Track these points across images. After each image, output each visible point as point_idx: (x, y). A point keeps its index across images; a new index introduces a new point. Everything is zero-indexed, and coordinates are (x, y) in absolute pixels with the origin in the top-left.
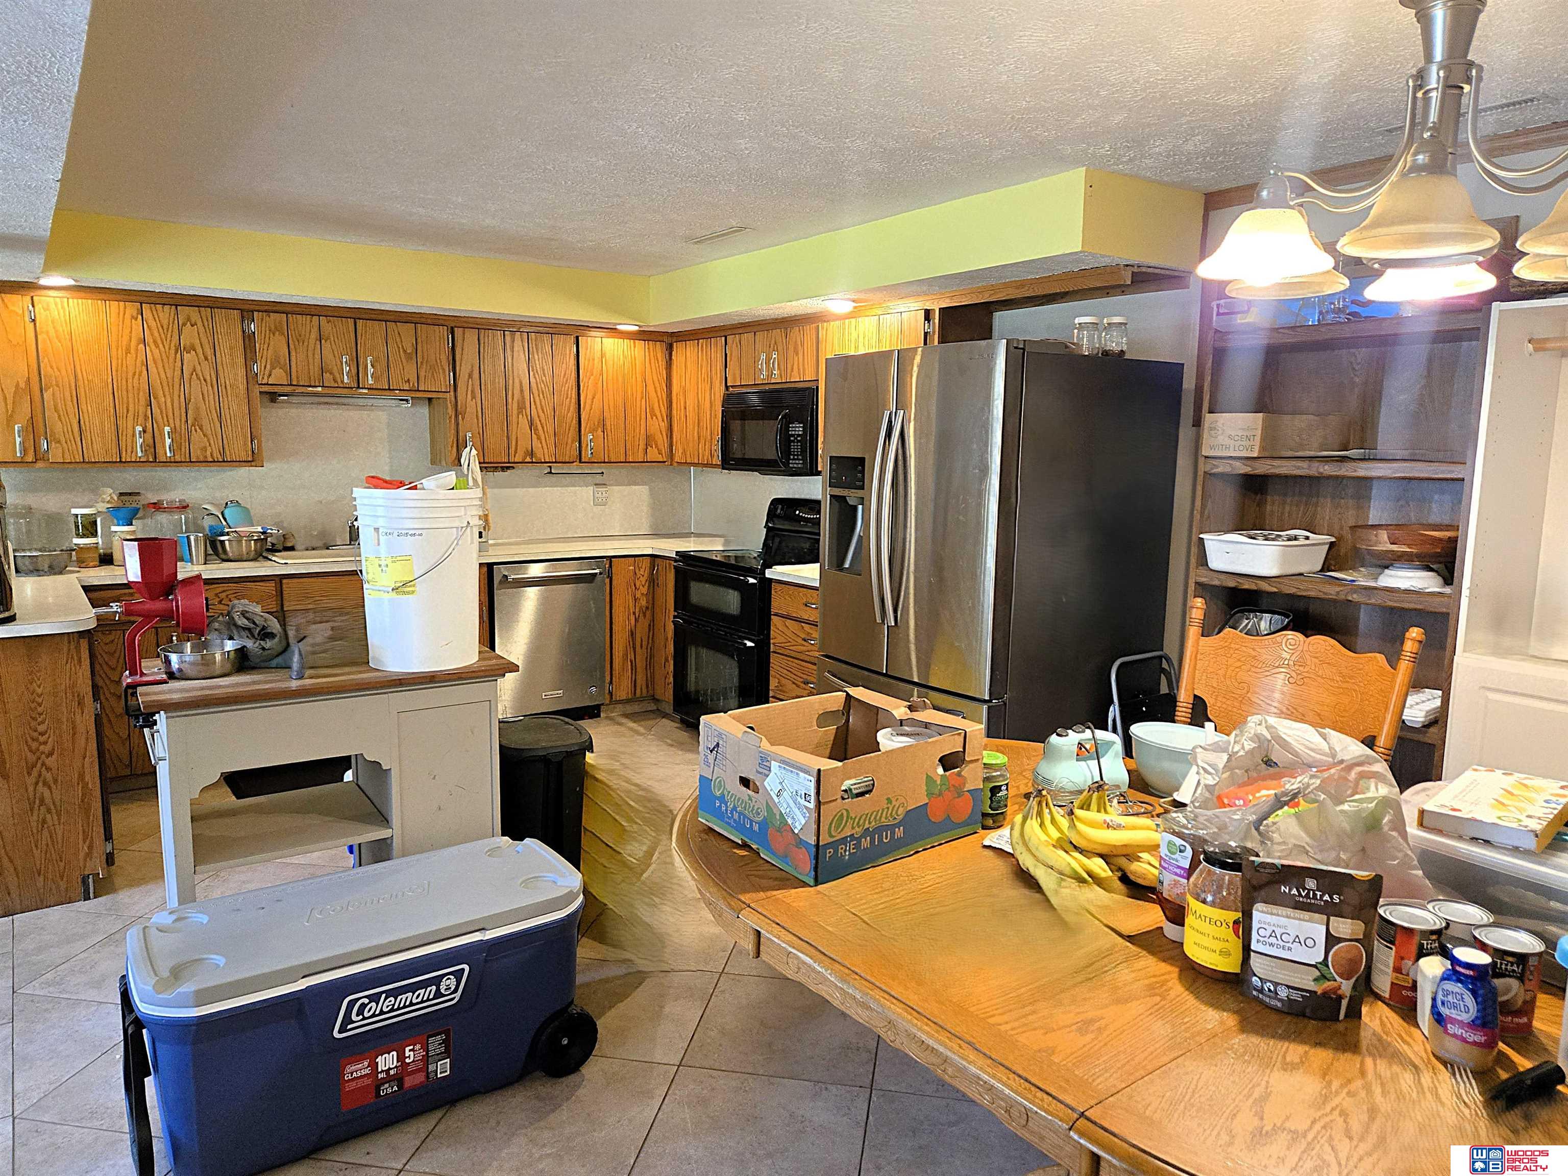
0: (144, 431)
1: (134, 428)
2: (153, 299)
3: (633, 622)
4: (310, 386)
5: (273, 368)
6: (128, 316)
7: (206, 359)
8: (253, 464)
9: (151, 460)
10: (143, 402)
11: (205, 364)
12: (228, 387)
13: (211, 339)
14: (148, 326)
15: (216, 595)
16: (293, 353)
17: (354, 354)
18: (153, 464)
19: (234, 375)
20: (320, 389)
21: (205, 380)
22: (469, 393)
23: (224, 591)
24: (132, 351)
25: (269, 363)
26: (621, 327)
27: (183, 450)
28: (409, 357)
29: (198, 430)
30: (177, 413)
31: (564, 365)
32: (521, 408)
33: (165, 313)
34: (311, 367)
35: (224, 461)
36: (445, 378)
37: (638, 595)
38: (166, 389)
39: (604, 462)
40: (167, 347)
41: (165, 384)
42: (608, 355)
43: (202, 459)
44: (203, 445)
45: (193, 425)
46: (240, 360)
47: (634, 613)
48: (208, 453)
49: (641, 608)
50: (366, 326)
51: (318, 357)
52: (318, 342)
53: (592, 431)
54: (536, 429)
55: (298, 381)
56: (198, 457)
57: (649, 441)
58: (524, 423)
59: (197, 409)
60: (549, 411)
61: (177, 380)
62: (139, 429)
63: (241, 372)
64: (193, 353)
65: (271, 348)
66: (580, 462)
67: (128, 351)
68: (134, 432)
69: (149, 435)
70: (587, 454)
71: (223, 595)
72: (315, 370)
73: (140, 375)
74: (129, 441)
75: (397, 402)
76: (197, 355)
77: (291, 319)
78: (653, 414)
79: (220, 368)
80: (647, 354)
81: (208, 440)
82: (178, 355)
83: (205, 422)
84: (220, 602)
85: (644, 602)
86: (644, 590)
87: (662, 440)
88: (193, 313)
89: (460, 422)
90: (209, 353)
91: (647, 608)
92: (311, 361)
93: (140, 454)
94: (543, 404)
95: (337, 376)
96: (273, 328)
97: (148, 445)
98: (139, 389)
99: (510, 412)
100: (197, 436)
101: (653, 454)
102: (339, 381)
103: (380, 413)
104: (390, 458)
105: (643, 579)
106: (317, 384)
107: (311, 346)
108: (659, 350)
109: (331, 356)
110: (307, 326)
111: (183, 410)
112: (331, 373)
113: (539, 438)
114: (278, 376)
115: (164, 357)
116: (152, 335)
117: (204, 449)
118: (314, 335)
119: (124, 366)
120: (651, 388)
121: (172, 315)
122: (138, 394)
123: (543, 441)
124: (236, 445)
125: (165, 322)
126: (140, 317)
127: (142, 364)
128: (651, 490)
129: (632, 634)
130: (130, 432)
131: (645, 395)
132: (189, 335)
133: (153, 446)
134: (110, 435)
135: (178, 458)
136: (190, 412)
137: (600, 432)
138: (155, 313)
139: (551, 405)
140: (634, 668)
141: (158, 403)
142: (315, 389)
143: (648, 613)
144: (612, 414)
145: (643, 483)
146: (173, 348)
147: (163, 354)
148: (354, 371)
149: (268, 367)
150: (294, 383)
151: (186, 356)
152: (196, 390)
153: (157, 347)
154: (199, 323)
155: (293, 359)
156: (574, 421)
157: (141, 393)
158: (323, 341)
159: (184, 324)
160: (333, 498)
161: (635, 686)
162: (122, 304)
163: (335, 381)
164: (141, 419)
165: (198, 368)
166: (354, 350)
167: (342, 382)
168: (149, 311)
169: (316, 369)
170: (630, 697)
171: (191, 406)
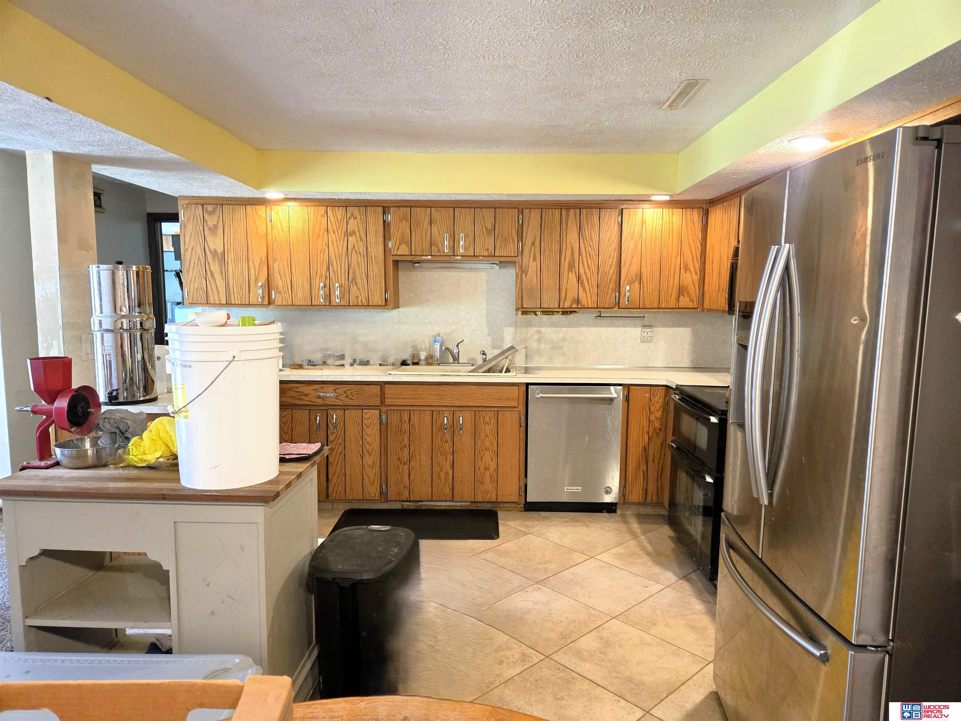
0: (325, 286)
1: (319, 284)
2: (335, 204)
3: (646, 439)
4: (423, 256)
5: (400, 244)
6: (319, 215)
7: (361, 239)
8: (386, 307)
9: (328, 304)
10: (325, 268)
11: (360, 243)
12: (373, 258)
13: (364, 227)
14: (330, 221)
15: (345, 392)
16: (413, 234)
17: (453, 232)
18: (330, 307)
19: (377, 251)
20: (430, 257)
21: (360, 253)
22: (532, 256)
23: (350, 390)
24: (321, 237)
25: (398, 241)
26: (653, 198)
27: (345, 298)
28: (488, 232)
29: (355, 286)
30: (343, 275)
31: (609, 232)
32: (571, 267)
33: (340, 212)
34: (424, 243)
35: (368, 306)
36: (514, 247)
37: (652, 418)
38: (338, 259)
39: (639, 308)
40: (340, 234)
41: (337, 256)
42: (648, 221)
43: (355, 304)
44: (356, 295)
45: (352, 282)
46: (381, 240)
47: (648, 433)
48: (360, 300)
49: (655, 429)
50: (461, 212)
51: (429, 235)
52: (429, 225)
53: (630, 283)
54: (582, 283)
55: (415, 252)
56: (354, 303)
57: (681, 290)
58: (573, 278)
59: (354, 272)
60: (594, 269)
61: (344, 254)
62: (322, 285)
63: (381, 248)
64: (354, 236)
65: (400, 231)
66: (619, 308)
67: (318, 237)
68: (319, 286)
69: (327, 289)
70: (625, 302)
71: (349, 392)
72: (426, 245)
73: (324, 251)
74: (317, 292)
75: (490, 265)
76: (356, 237)
77: (412, 211)
78: (687, 269)
79: (369, 245)
80: (684, 218)
81: (360, 292)
82: (346, 238)
83: (359, 281)
84: (347, 397)
85: (657, 424)
86: (659, 414)
87: (694, 291)
88: (356, 211)
89: (524, 278)
90: (363, 236)
91: (660, 430)
92: (424, 239)
93: (322, 300)
94: (590, 263)
95: (440, 247)
96: (401, 217)
97: (326, 295)
98: (323, 261)
99: (562, 270)
100: (354, 289)
101: (684, 301)
102: (442, 251)
103: (483, 273)
104: (487, 305)
105: (658, 406)
106: (427, 254)
107: (425, 228)
108: (695, 216)
109: (437, 235)
110: (423, 215)
111: (347, 273)
112: (436, 247)
113: (584, 290)
114: (404, 250)
115: (338, 240)
116: (332, 226)
117: (357, 297)
118: (427, 221)
119: (316, 246)
120: (686, 248)
121: (344, 212)
122: (323, 264)
123: (588, 292)
124: (375, 295)
125: (339, 217)
126: (326, 215)
127: (326, 244)
128: (693, 331)
129: (645, 449)
130: (317, 287)
131: (681, 253)
132: (353, 225)
133: (329, 296)
134: (307, 288)
135: (342, 303)
136: (350, 274)
137: (637, 284)
138: (334, 212)
139: (596, 264)
140: (646, 477)
141: (333, 268)
142: (427, 257)
143: (662, 434)
144: (649, 270)
145: (686, 325)
146: (343, 234)
147: (337, 238)
148: (452, 244)
149: (398, 243)
150: (413, 254)
151: (350, 238)
152: (354, 259)
153: (334, 233)
154: (359, 217)
155: (413, 237)
156: (615, 276)
157: (324, 263)
158: (433, 225)
159: (350, 218)
160: (449, 331)
161: (646, 493)
162: (317, 207)
163: (439, 251)
164: (323, 279)
165: (356, 245)
166: (453, 230)
167: (444, 252)
168: (331, 212)
169: (427, 243)
170: (641, 501)
171: (351, 271)
